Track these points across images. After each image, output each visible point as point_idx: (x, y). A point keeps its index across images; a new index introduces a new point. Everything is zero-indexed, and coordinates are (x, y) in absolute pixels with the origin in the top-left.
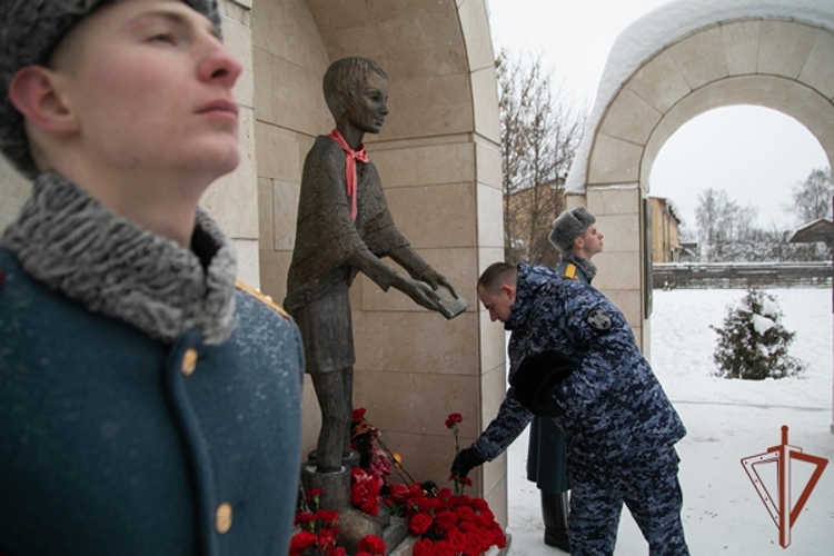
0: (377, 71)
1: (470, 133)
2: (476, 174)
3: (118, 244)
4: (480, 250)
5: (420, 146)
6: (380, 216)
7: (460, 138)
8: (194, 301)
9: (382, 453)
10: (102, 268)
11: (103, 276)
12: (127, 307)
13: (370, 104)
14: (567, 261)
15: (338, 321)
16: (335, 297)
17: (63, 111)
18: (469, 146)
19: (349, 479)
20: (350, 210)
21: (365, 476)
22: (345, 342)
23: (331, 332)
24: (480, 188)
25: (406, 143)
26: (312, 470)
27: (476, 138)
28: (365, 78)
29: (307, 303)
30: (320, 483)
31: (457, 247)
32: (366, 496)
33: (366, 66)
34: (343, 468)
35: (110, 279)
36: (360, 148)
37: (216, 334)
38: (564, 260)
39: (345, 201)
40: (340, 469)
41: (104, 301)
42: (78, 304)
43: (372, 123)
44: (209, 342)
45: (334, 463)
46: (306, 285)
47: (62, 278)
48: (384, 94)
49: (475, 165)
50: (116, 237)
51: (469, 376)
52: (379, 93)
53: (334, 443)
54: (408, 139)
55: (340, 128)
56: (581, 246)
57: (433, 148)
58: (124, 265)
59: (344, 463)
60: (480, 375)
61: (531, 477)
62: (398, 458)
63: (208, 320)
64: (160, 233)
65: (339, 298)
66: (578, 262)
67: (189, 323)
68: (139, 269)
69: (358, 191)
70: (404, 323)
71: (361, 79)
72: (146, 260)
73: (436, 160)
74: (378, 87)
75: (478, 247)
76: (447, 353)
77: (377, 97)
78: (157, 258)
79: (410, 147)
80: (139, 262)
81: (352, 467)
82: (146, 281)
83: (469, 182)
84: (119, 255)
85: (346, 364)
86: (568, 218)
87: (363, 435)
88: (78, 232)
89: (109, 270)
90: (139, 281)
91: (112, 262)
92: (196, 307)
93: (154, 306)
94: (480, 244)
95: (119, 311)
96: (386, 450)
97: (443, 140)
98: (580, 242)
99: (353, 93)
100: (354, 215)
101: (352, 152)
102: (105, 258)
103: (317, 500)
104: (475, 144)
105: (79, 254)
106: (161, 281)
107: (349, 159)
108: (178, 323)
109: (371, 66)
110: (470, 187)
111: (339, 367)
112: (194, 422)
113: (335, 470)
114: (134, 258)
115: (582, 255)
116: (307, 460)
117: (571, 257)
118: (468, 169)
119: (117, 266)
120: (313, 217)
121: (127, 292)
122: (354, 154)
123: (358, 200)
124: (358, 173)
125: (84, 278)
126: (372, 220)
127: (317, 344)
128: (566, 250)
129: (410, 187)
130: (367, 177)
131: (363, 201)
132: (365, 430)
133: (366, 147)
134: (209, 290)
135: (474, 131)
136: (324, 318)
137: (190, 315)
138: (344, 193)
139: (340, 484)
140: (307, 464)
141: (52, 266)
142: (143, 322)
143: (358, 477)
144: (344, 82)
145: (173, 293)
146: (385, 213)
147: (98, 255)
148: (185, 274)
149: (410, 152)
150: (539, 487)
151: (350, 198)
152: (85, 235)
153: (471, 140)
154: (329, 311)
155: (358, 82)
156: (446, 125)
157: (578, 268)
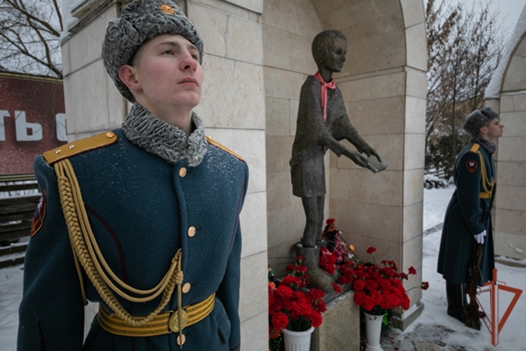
0: (340, 37)
1: (403, 66)
2: (405, 91)
3: (155, 128)
4: (406, 135)
5: (372, 77)
6: (342, 117)
7: (397, 70)
8: (184, 149)
9: (343, 243)
10: (151, 136)
11: (151, 139)
12: (158, 150)
13: (336, 56)
14: (474, 142)
15: (316, 172)
16: (315, 160)
17: (136, 82)
18: (401, 75)
19: (318, 253)
20: (323, 114)
21: (328, 253)
22: (319, 183)
23: (312, 177)
24: (408, 99)
25: (365, 75)
26: (300, 246)
27: (407, 69)
28: (333, 42)
29: (300, 162)
30: (303, 253)
31: (392, 134)
32: (327, 263)
33: (334, 35)
34: (316, 247)
35: (153, 141)
36: (330, 80)
37: (193, 162)
38: (472, 141)
39: (319, 110)
40: (314, 247)
41: (151, 148)
42: (142, 149)
43: (336, 67)
44: (190, 165)
45: (311, 243)
46: (299, 153)
47: (137, 139)
48: (343, 50)
49: (405, 85)
50: (154, 125)
51: (396, 206)
52: (341, 49)
53: (311, 233)
54: (366, 73)
55: (320, 72)
56: (486, 132)
57: (380, 77)
58: (157, 135)
59: (317, 244)
60: (403, 207)
61: (440, 271)
62: (352, 247)
63: (189, 157)
64: (171, 124)
65: (317, 160)
66: (482, 143)
67: (182, 158)
68: (163, 137)
69: (327, 104)
70: (360, 175)
71: (331, 42)
72: (165, 133)
73: (382, 84)
74: (340, 46)
75: (404, 134)
76: (383, 193)
77: (339, 52)
78: (169, 133)
79: (367, 78)
80: (163, 134)
81: (321, 247)
82: (166, 141)
83: (401, 96)
84: (156, 132)
85: (319, 194)
86: (477, 115)
87: (331, 232)
88: (142, 123)
89: (153, 137)
90: (163, 141)
91: (154, 134)
92: (184, 152)
93: (168, 151)
94: (406, 131)
95: (156, 152)
96: (345, 242)
97: (387, 72)
98: (485, 130)
99: (326, 51)
100: (325, 117)
101: (325, 83)
102: (152, 133)
103: (300, 261)
104: (406, 73)
105: (143, 131)
106: (171, 141)
107: (323, 88)
108: (177, 157)
109: (337, 35)
110: (401, 99)
111: (315, 195)
112: (181, 194)
113: (311, 247)
114: (161, 133)
115: (486, 138)
116: (300, 240)
117: (478, 139)
118: (401, 89)
119: (156, 136)
120: (304, 118)
121: (159, 145)
122: (326, 85)
123: (328, 109)
124: (328, 95)
125: (144, 140)
126: (337, 120)
127: (304, 183)
128: (473, 135)
129: (366, 100)
130: (334, 96)
131: (331, 109)
132: (332, 230)
133: (334, 81)
134: (189, 145)
135: (406, 65)
136: (308, 170)
137: (182, 155)
138: (319, 105)
139: (313, 254)
140: (299, 243)
141: (134, 135)
142: (164, 156)
143: (324, 252)
144: (322, 45)
145: (175, 146)
146: (345, 116)
147: (149, 132)
148: (179, 139)
149: (366, 80)
150: (444, 277)
151: (322, 109)
152: (145, 124)
153: (404, 71)
154: (311, 166)
155: (329, 44)
156: (389, 63)
157: (482, 146)
